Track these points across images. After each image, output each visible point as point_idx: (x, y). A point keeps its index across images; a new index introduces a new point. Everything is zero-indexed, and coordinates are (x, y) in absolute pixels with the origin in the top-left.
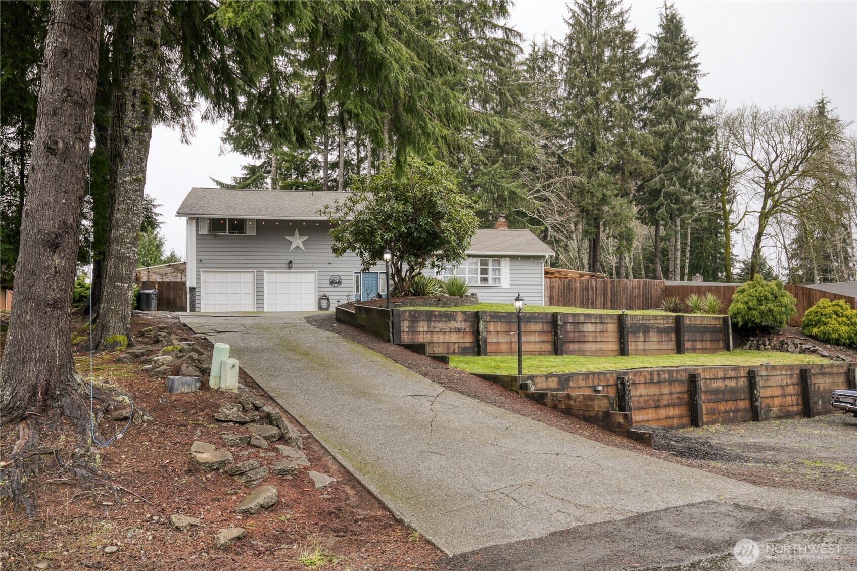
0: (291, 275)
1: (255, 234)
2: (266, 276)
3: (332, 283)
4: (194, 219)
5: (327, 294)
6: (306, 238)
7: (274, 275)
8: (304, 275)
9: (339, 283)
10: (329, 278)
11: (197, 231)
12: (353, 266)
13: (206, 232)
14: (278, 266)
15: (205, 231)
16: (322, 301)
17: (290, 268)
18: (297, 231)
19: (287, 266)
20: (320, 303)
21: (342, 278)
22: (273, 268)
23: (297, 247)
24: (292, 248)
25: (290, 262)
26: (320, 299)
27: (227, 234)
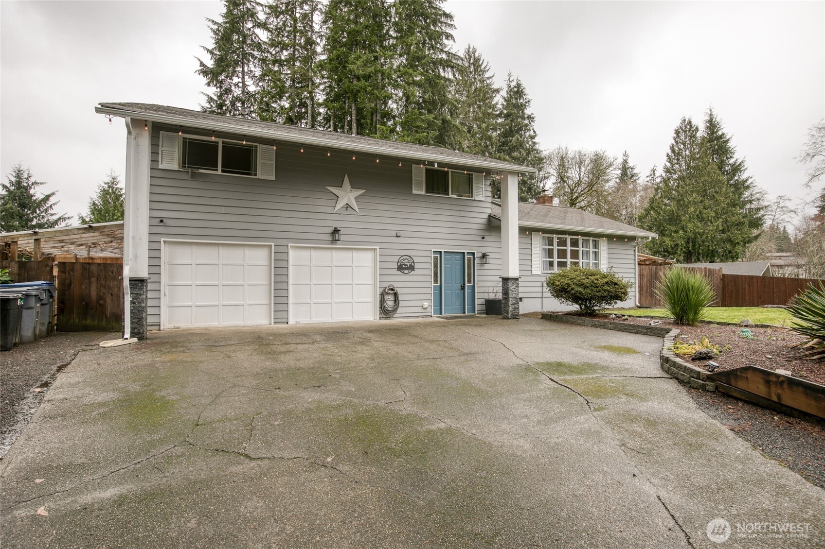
0: (335, 254)
1: (273, 178)
2: (294, 256)
3: (400, 268)
4: (145, 123)
5: (395, 285)
6: (364, 191)
7: (305, 254)
8: (355, 254)
9: (412, 268)
10: (396, 259)
11: (154, 161)
12: (432, 242)
13: (175, 166)
14: (315, 237)
15: (171, 161)
16: (387, 297)
17: (335, 241)
18: (346, 179)
19: (330, 238)
20: (382, 301)
21: (416, 259)
22: (306, 242)
23: (348, 206)
24: (338, 207)
25: (336, 231)
26: (383, 295)
27: (219, 172)
